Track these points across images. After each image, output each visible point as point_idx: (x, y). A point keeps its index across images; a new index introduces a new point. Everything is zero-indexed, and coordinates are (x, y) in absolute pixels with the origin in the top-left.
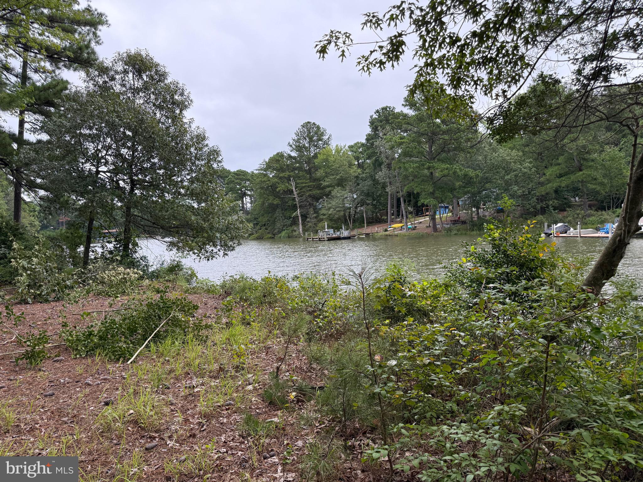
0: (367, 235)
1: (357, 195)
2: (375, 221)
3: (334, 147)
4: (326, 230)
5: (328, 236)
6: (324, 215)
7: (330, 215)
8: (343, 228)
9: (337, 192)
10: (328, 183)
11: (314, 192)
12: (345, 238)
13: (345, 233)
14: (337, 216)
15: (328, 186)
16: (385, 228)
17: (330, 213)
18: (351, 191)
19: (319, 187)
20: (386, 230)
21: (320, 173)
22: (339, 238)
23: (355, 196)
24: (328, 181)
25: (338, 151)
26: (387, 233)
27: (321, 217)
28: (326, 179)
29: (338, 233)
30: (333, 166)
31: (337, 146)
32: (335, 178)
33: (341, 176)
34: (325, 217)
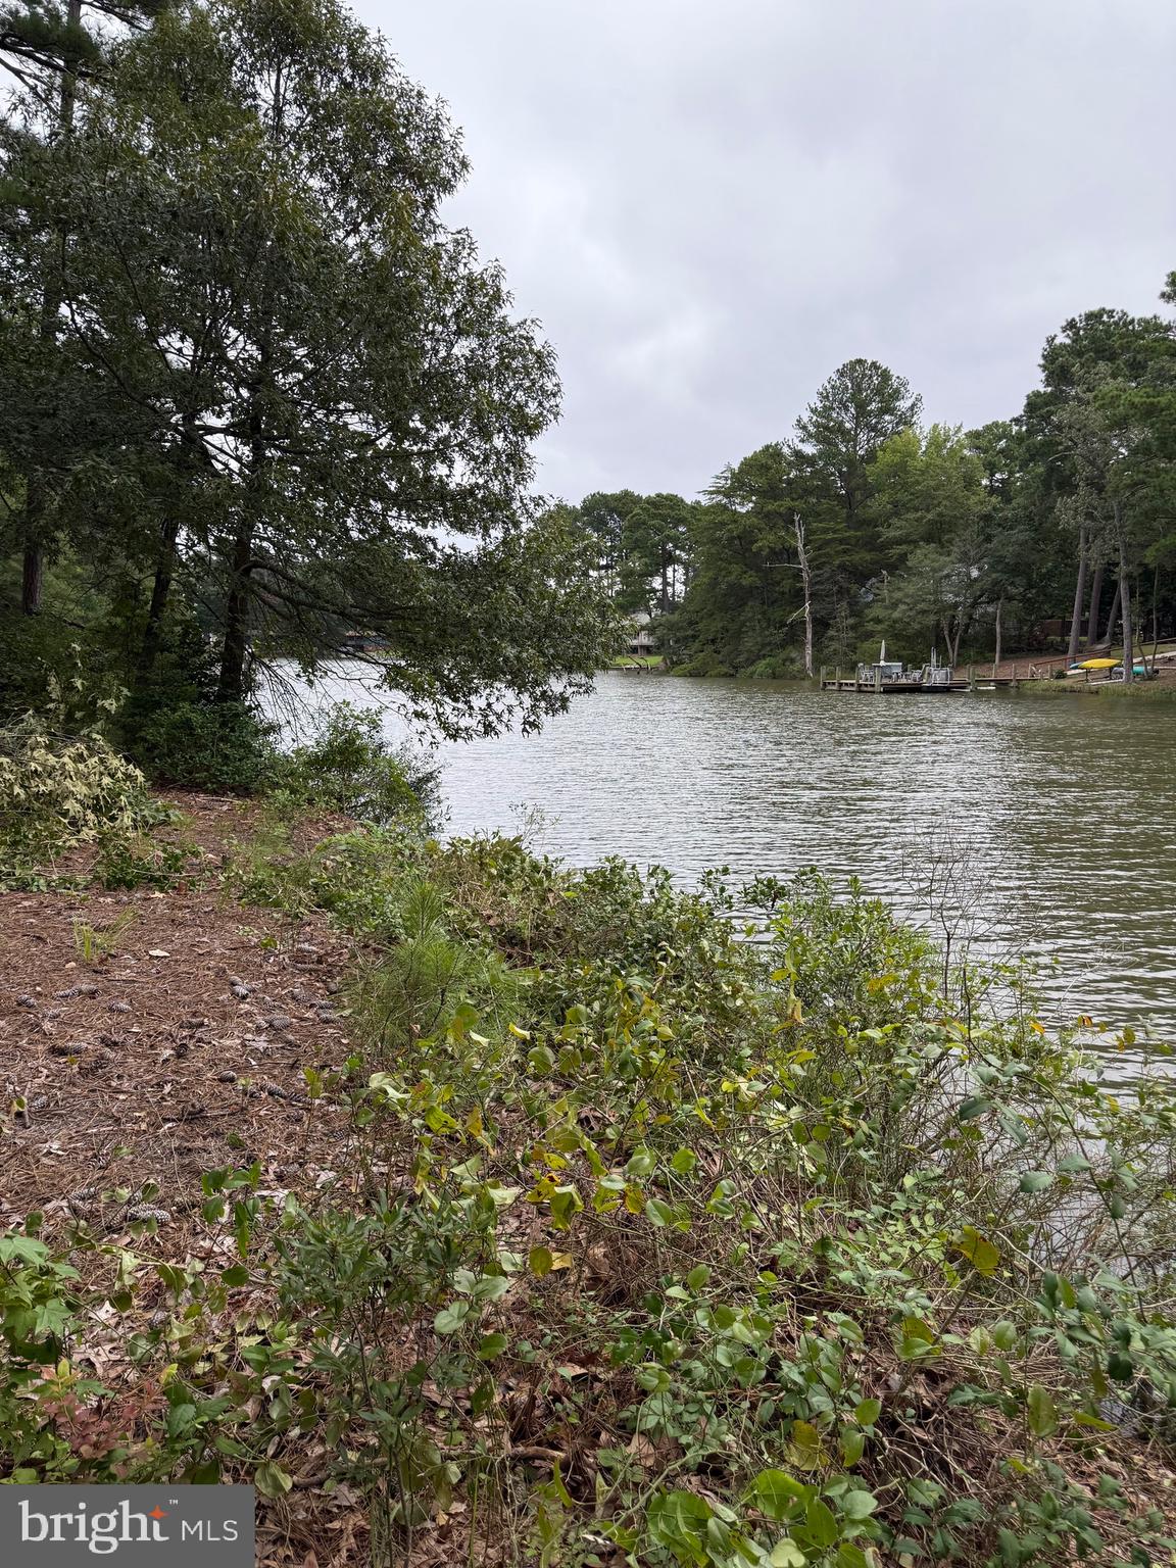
0: (1002, 685)
1: (980, 569)
2: (1023, 646)
3: (927, 430)
4: (882, 663)
5: (885, 681)
6: (878, 621)
7: (895, 622)
8: (934, 660)
9: (923, 557)
10: (898, 533)
11: (856, 558)
12: (933, 690)
13: (938, 676)
14: (917, 626)
15: (899, 542)
16: (1058, 667)
17: (896, 615)
18: (965, 559)
19: (872, 544)
20: (1061, 675)
21: (879, 503)
22: (916, 689)
23: (975, 573)
24: (900, 528)
25: (937, 442)
26: (1064, 683)
27: (870, 626)
28: (894, 521)
29: (917, 674)
30: (918, 483)
31: (936, 427)
32: (922, 518)
33: (940, 515)
34: (879, 627)
